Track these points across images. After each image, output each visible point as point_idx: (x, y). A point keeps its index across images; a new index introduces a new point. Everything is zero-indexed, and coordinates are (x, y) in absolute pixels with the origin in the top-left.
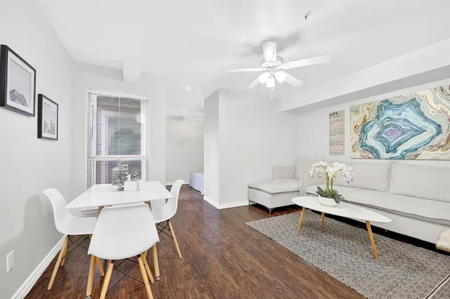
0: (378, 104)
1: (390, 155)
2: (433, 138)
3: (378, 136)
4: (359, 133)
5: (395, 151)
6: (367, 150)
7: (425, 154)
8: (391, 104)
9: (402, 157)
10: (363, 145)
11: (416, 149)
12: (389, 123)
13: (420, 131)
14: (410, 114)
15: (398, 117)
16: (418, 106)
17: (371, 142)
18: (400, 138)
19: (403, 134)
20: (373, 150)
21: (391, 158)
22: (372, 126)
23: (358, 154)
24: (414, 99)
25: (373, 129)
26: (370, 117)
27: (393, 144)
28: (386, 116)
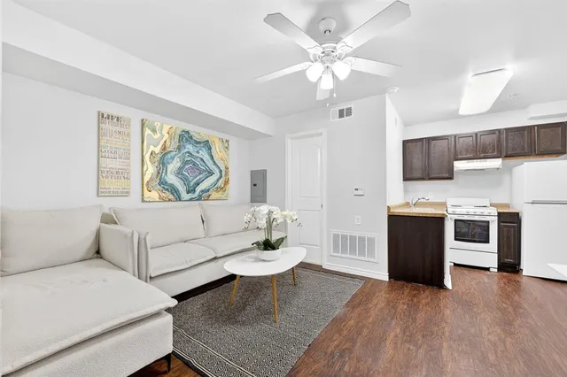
0: (179, 132)
1: (190, 196)
2: (218, 180)
3: (179, 173)
4: (156, 164)
5: (194, 191)
6: (167, 190)
7: (214, 195)
8: (191, 137)
9: (199, 198)
10: (162, 183)
11: (208, 190)
12: (189, 159)
13: (211, 173)
14: (204, 154)
15: (197, 155)
16: (210, 149)
17: (172, 179)
18: (198, 178)
19: (200, 174)
20: (174, 190)
21: (191, 200)
22: (173, 158)
23: (154, 195)
24: (208, 141)
25: (174, 162)
26: (172, 146)
27: (192, 184)
28: (186, 150)
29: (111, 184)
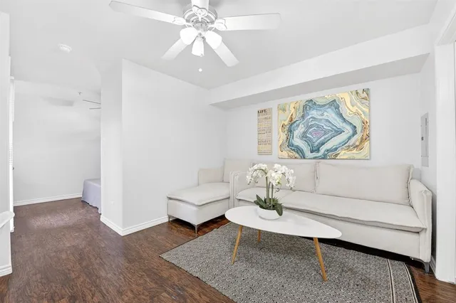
0: (303, 103)
1: (314, 155)
2: (349, 138)
3: (304, 136)
4: (286, 132)
5: (318, 150)
6: (294, 150)
7: (343, 154)
8: (315, 104)
9: (324, 157)
10: (290, 145)
11: (336, 149)
12: (313, 123)
13: (339, 132)
14: (330, 115)
15: (321, 117)
16: (337, 107)
17: (297, 141)
18: (323, 138)
19: (325, 134)
20: (298, 150)
21: (315, 158)
22: (298, 126)
23: (285, 154)
24: (335, 101)
25: (299, 128)
26: (296, 117)
27: (316, 143)
28: (310, 116)
29: (264, 148)
